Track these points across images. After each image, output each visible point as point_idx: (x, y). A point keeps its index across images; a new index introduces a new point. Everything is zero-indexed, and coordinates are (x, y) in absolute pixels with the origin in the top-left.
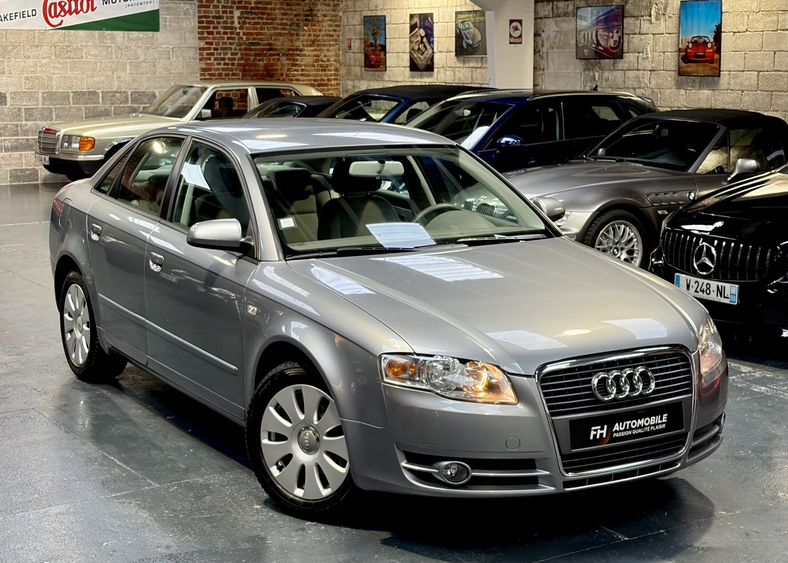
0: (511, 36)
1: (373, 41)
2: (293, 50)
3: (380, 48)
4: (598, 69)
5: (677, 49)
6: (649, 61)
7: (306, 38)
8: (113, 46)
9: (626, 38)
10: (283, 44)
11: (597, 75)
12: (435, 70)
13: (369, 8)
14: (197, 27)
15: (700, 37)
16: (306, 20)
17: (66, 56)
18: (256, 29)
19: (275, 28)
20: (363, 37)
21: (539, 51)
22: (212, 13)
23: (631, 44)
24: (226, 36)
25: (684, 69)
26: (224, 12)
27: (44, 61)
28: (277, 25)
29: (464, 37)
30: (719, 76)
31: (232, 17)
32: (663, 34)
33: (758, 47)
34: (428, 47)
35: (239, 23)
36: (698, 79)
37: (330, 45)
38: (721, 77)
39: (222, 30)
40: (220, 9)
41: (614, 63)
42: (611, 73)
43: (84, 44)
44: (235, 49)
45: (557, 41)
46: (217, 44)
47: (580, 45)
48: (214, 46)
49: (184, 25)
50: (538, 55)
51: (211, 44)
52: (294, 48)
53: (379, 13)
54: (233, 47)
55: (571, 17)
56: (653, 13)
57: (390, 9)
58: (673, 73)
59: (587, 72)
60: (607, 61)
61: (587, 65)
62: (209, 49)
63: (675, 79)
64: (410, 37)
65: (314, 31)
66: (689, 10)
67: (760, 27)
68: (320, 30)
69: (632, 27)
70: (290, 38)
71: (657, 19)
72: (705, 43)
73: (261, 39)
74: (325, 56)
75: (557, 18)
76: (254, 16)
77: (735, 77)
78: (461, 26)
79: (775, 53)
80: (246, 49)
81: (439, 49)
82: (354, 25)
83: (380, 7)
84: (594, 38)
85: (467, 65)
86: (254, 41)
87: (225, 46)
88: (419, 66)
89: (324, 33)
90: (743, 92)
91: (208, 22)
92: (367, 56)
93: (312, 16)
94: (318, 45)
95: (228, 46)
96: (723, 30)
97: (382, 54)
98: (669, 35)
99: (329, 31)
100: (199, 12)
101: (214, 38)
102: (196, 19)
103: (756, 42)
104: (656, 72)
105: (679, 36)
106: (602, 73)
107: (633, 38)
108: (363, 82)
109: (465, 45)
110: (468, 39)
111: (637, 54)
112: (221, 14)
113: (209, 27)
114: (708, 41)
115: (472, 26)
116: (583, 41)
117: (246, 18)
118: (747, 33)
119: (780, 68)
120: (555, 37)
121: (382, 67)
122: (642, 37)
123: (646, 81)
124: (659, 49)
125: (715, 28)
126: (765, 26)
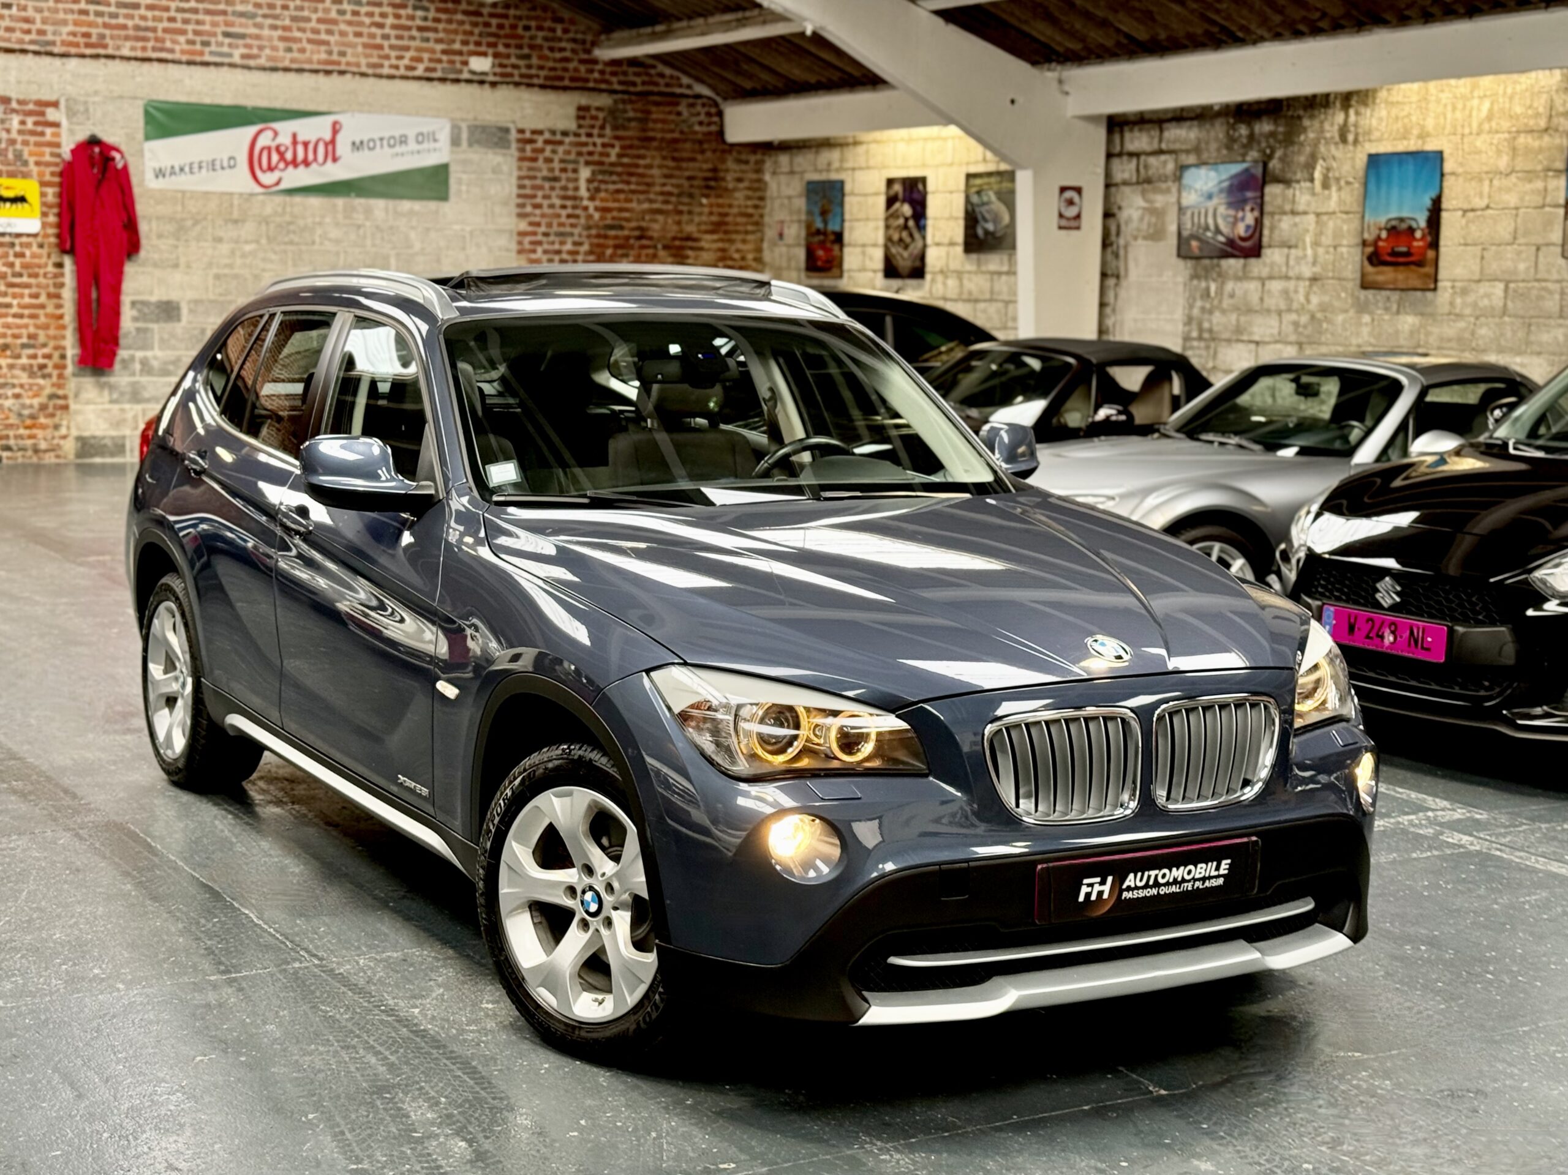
0: (1061, 216)
1: (819, 224)
2: (682, 239)
3: (832, 237)
4: (1215, 275)
5: (1358, 240)
6: (1307, 263)
7: (704, 218)
8: (368, 224)
9: (1267, 222)
10: (664, 229)
11: (1213, 287)
12: (928, 277)
13: (815, 165)
14: (514, 195)
15: (1402, 220)
16: (708, 187)
17: (286, 239)
18: (617, 200)
19: (651, 201)
20: (803, 217)
21: (1111, 244)
22: (539, 170)
23: (1277, 232)
24: (564, 213)
25: (1370, 278)
26: (564, 170)
27: (248, 248)
28: (655, 194)
29: (979, 217)
30: (1435, 289)
31: (576, 180)
32: (1334, 213)
33: (1508, 237)
34: (917, 235)
35: (588, 190)
36: (1395, 296)
37: (747, 232)
38: (1440, 292)
39: (558, 202)
40: (556, 165)
41: (1245, 266)
42: (1239, 284)
43: (317, 219)
44: (580, 235)
45: (1144, 226)
46: (549, 225)
47: (1185, 234)
48: (543, 229)
49: (492, 191)
50: (1109, 250)
51: (538, 224)
52: (684, 235)
53: (834, 176)
54: (576, 231)
55: (1170, 184)
56: (1317, 175)
57: (854, 169)
58: (1350, 285)
59: (1195, 282)
60: (1232, 261)
61: (1195, 269)
62: (534, 234)
63: (1352, 295)
64: (887, 219)
65: (719, 206)
66: (1384, 171)
67: (1512, 199)
68: (730, 206)
69: (1279, 201)
70: (677, 218)
71: (1326, 185)
72: (1411, 231)
73: (627, 220)
74: (738, 251)
75: (1146, 186)
76: (614, 178)
77: (1464, 292)
78: (975, 199)
79: (1538, 249)
80: (598, 236)
81: (937, 240)
82: (789, 198)
83: (836, 165)
84: (1211, 221)
85: (984, 268)
86: (614, 223)
87: (562, 229)
88: (901, 270)
89: (735, 210)
90: (1477, 318)
91: (534, 187)
92: (810, 252)
93: (715, 179)
94: (726, 232)
95: (568, 229)
96: (1445, 205)
97: (836, 247)
98: (1344, 216)
99: (747, 207)
100: (520, 168)
101: (543, 216)
102: (514, 181)
103: (1504, 229)
104: (1319, 283)
105: (1363, 217)
106: (1223, 283)
107: (1280, 220)
109: (980, 232)
110: (986, 220)
111: (1286, 250)
112: (557, 173)
113: (534, 196)
114: (1414, 225)
115: (993, 197)
116: (1189, 225)
117: (601, 181)
118: (1490, 212)
119: (1546, 276)
120: (1141, 219)
121: (835, 271)
122: (1297, 219)
123: (1302, 299)
124: (1327, 240)
125: (1428, 203)
126: (1522, 199)
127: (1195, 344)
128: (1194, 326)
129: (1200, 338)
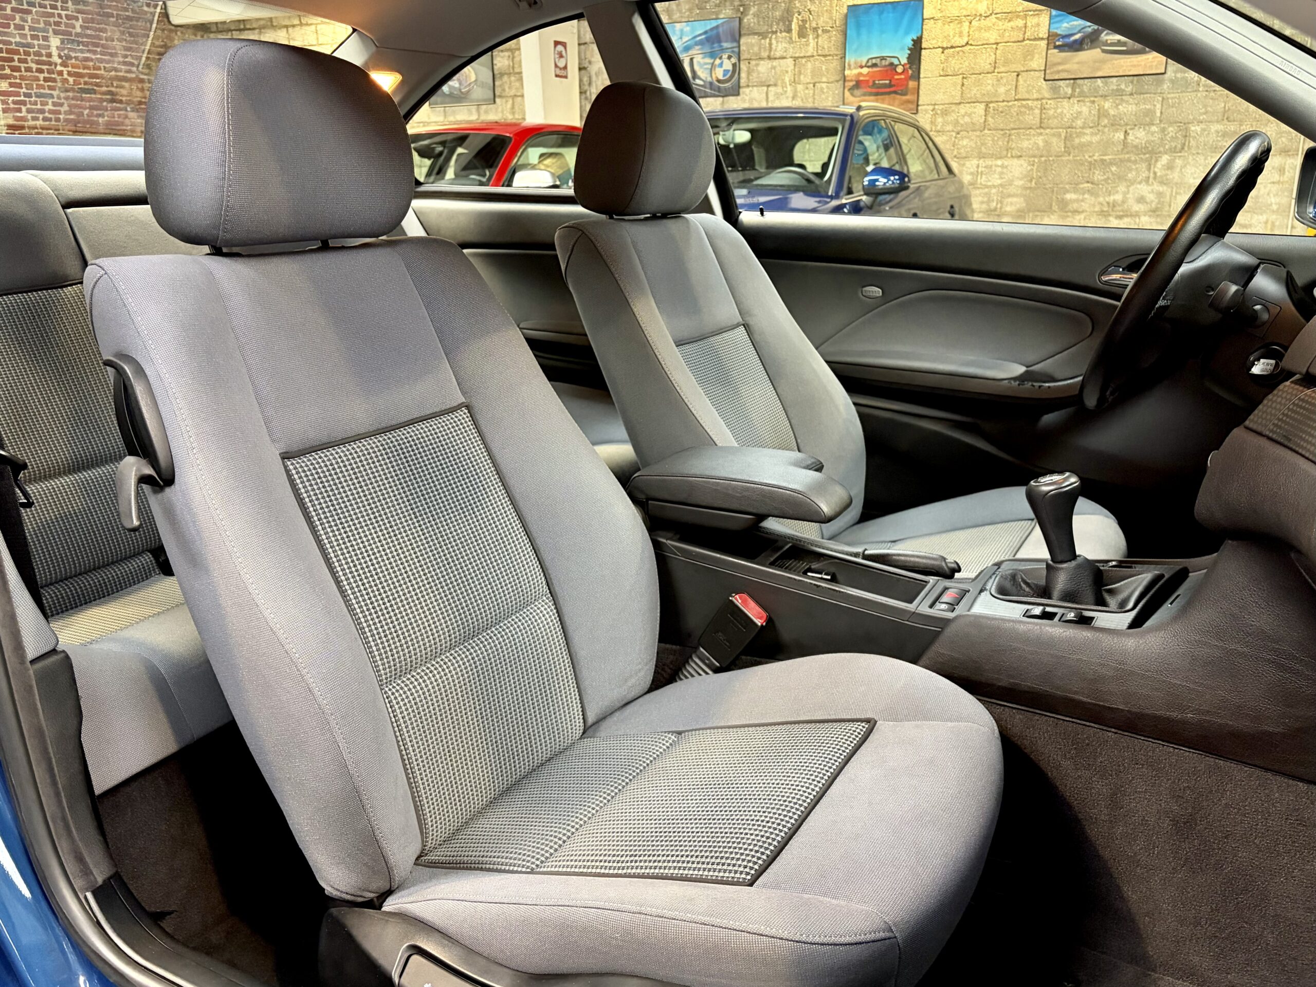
0: (556, 66)
5: (838, 77)
6: (787, 98)
9: (744, 66)
10: (132, 95)
15: (883, 58)
18: (89, 68)
19: (116, 69)
22: (11, 35)
23: (755, 75)
24: (41, 76)
26: (34, 37)
28: (119, 63)
30: (917, 111)
31: (48, 47)
33: (988, 68)
35: (60, 57)
38: (919, 114)
39: (34, 66)
40: (27, 31)
41: (723, 103)
44: (59, 98)
46: (29, 87)
48: (24, 90)
54: (55, 93)
56: (794, 26)
60: (711, 100)
62: (18, 94)
67: (992, 37)
69: (756, 49)
70: (140, 86)
71: (802, 34)
73: (97, 85)
76: (81, 47)
77: (945, 113)
79: (1018, 75)
80: (75, 98)
84: (687, 69)
86: (86, 87)
87: (42, 91)
90: (957, 133)
91: (10, 51)
95: (47, 91)
96: (924, 46)
98: (823, 59)
101: (22, 78)
103: (984, 60)
105: (844, 57)
107: (757, 65)
109: (446, 89)
110: (452, 80)
111: (765, 88)
112: (29, 40)
113: (12, 60)
114: (896, 62)
117: (70, 49)
118: (968, 47)
119: (1027, 96)
122: (775, 63)
124: (806, 78)
125: (910, 44)
126: (1002, 36)
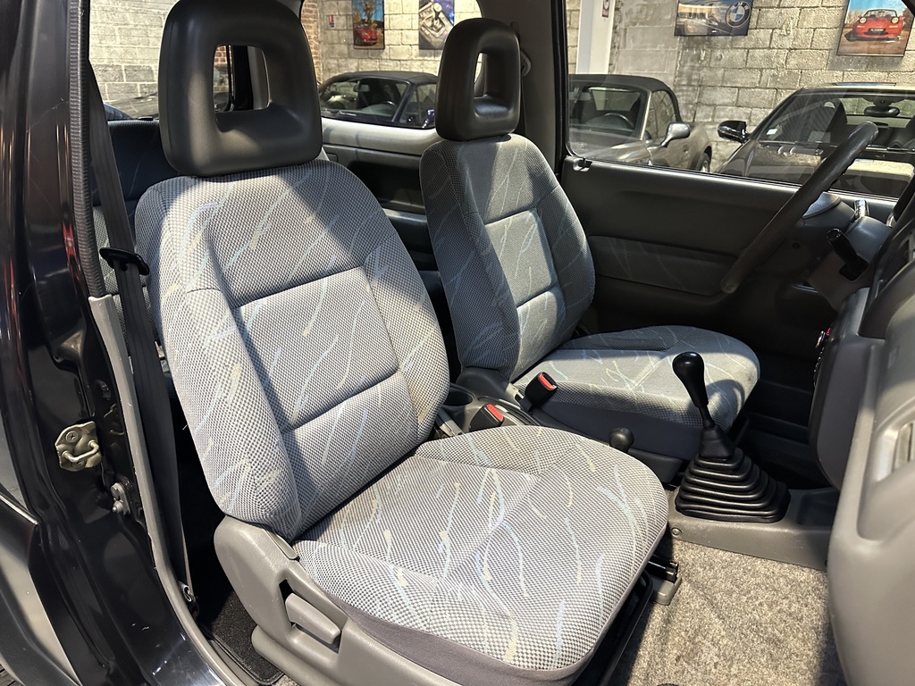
1: (366, 18)
3: (375, 25)
4: (705, 47)
5: (837, 25)
6: (789, 39)
9: (755, 12)
11: (703, 54)
15: (881, 11)
20: (350, 13)
21: (616, 27)
23: (763, 20)
25: (843, 48)
32: (817, 7)
34: (446, 23)
36: (866, 60)
38: (905, 57)
41: (732, 41)
42: (726, 52)
45: (643, 16)
47: (681, 21)
50: (615, 31)
58: (826, 53)
59: (687, 51)
60: (722, 38)
61: (688, 43)
63: (828, 60)
64: (419, 14)
72: (889, 18)
88: (433, 44)
92: (357, 34)
97: (379, 31)
98: (826, 9)
99: (309, 6)
105: (844, 10)
106: (712, 51)
107: (768, 12)
108: (351, 61)
111: (771, 31)
120: (641, 12)
121: (379, 45)
123: (782, 62)
124: (808, 24)
127: (685, 88)
128: (684, 77)
129: (689, 85)
